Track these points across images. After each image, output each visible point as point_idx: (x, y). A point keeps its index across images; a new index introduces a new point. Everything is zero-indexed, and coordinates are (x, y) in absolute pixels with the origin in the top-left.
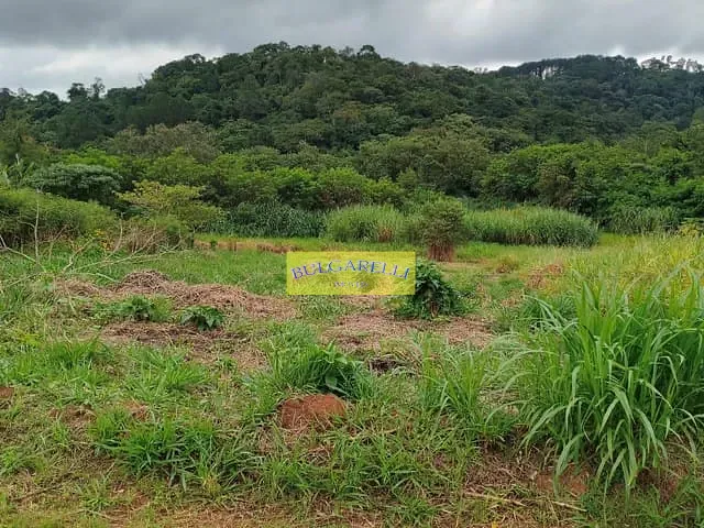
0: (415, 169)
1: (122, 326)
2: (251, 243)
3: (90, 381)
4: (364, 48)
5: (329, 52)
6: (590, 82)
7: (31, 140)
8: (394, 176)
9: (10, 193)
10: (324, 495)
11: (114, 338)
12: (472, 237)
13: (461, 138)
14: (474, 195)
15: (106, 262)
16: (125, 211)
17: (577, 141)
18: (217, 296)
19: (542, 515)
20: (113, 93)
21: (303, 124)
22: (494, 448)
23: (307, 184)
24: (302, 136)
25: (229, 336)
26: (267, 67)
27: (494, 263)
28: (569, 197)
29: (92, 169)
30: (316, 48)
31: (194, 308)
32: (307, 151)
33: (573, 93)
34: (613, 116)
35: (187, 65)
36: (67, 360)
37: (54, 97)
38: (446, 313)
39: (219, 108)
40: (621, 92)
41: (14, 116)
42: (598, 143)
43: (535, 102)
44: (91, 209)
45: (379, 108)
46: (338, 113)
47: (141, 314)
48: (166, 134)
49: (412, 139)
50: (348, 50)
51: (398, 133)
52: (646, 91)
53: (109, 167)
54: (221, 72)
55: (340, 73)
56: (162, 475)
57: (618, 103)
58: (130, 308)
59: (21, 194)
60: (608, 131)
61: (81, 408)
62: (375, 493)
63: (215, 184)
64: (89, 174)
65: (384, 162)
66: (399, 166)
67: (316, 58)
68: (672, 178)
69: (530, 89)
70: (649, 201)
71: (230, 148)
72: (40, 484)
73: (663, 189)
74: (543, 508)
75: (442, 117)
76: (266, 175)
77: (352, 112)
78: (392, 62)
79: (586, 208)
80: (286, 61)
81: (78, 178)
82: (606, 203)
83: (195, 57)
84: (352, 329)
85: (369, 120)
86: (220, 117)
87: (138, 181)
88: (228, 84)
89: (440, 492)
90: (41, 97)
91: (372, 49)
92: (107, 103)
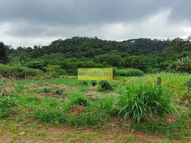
0: (106, 61)
1: (42, 94)
2: (71, 77)
3: (34, 104)
4: (95, 37)
5: (88, 38)
6: (142, 43)
7: (25, 57)
8: (101, 63)
9: (21, 67)
10: (79, 125)
11: (40, 96)
12: (118, 75)
13: (115, 55)
14: (118, 66)
15: (40, 81)
16: (45, 71)
17: (139, 55)
18: (62, 87)
19: (122, 128)
20: (43, 47)
21: (82, 52)
22: (114, 115)
23: (83, 65)
24: (82, 55)
25: (64, 95)
26: (75, 41)
27: (122, 80)
28: (138, 66)
29: (38, 62)
30: (85, 37)
31: (57, 90)
32: (83, 58)
33: (138, 46)
34: (146, 50)
35: (58, 41)
36: (30, 100)
37: (31, 48)
38: (109, 90)
39: (65, 49)
40: (148, 45)
41: (22, 52)
42: (144, 56)
43: (130, 47)
44: (38, 70)
45: (98, 49)
46: (89, 50)
47: (46, 91)
48: (53, 55)
49: (105, 55)
50: (92, 38)
51: (102, 54)
52: (153, 45)
53: (42, 62)
54: (65, 42)
55: (90, 42)
56: (48, 122)
57: (147, 48)
58: (44, 90)
59: (23, 68)
60: (146, 53)
61: (32, 109)
62: (90, 124)
63: (64, 65)
64: (37, 63)
65: (99, 60)
66: (102, 61)
67: (85, 39)
68: (159, 62)
69: (129, 45)
70: (154, 67)
71: (67, 58)
72: (23, 124)
73: (157, 65)
74: (123, 126)
75: (111, 51)
76: (74, 63)
77: (93, 50)
78: (101, 40)
79: (141, 69)
80: (79, 40)
81: (35, 64)
82: (146, 68)
83: (60, 39)
84: (89, 93)
85: (96, 51)
86: (65, 51)
87: (48, 65)
88: (67, 45)
89: (102, 123)
90: (28, 48)
91: (96, 37)
92: (41, 49)
